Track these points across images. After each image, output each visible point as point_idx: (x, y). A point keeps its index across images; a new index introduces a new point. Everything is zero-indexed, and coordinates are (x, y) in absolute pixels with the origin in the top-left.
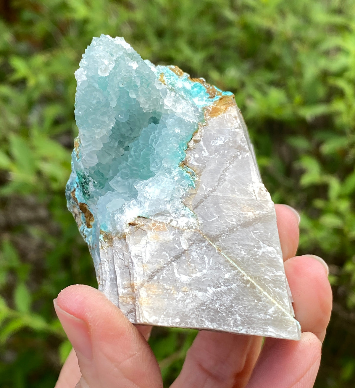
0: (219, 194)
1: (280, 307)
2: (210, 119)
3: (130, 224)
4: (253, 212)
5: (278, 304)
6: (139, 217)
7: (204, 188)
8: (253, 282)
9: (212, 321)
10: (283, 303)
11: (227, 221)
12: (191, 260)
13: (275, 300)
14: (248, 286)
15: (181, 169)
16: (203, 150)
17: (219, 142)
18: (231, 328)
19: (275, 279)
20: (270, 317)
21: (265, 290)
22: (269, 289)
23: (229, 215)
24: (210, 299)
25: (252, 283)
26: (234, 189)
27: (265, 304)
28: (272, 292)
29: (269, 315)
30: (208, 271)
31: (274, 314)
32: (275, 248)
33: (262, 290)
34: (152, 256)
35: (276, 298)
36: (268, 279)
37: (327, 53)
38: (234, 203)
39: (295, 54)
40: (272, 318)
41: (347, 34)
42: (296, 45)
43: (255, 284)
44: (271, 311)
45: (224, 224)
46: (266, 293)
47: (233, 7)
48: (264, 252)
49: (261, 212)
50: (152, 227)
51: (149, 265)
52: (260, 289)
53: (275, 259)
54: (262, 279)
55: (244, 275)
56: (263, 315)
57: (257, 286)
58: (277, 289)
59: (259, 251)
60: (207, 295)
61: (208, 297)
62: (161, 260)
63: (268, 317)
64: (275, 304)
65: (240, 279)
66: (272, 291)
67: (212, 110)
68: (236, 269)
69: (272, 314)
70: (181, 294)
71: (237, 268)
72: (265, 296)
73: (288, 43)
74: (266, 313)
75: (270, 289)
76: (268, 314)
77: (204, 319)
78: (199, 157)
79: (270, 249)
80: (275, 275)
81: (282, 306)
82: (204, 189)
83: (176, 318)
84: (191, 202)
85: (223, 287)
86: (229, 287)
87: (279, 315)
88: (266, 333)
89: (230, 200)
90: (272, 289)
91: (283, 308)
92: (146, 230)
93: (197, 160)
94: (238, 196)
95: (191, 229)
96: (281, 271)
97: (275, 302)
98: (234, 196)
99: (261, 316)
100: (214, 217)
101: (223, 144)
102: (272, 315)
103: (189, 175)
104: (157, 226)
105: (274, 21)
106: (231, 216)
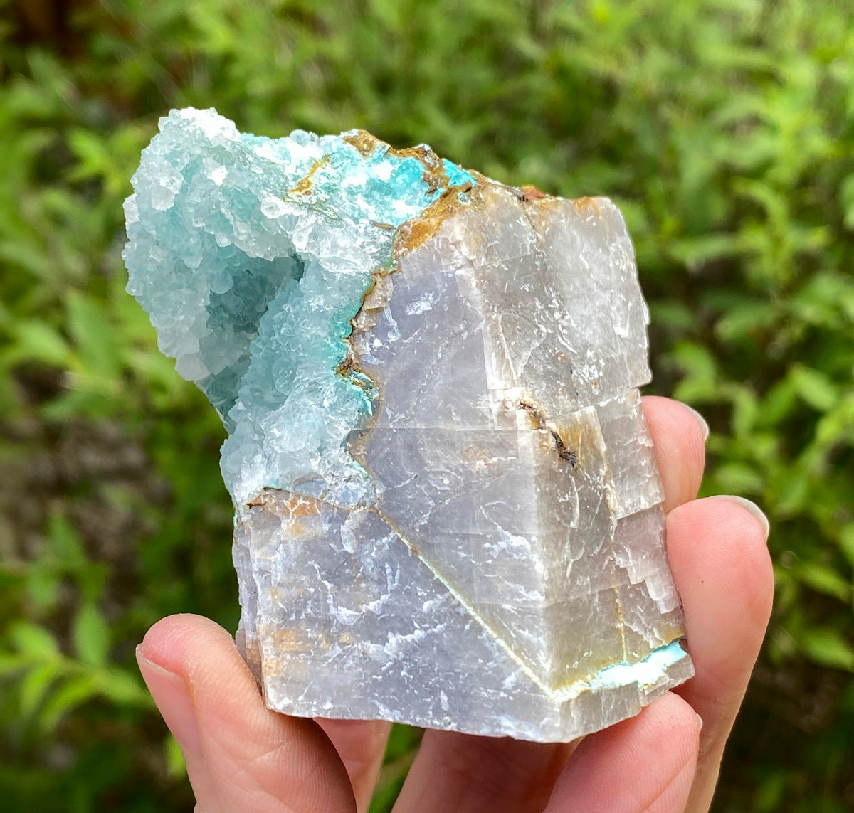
0: (418, 426)
1: (529, 672)
2: (404, 254)
3: (250, 505)
4: (485, 461)
5: (527, 666)
6: (265, 489)
7: (389, 413)
8: (478, 618)
9: (392, 706)
10: (535, 662)
11: (433, 484)
12: (359, 574)
13: (521, 656)
14: (467, 627)
15: (340, 381)
16: (390, 329)
17: (424, 306)
18: (429, 721)
19: (523, 610)
20: (506, 695)
21: (500, 636)
22: (510, 633)
23: (436, 472)
24: (391, 659)
25: (475, 620)
26: (450, 409)
27: (498, 667)
28: (515, 639)
29: (505, 691)
30: (389, 598)
31: (515, 688)
32: (528, 537)
33: (495, 636)
34: (289, 570)
35: (523, 653)
36: (509, 611)
37: (730, 130)
38: (449, 442)
39: (664, 129)
40: (511, 698)
41: (773, 90)
42: (667, 112)
43: (481, 623)
44: (509, 682)
45: (426, 493)
46: (502, 643)
47: (536, 32)
48: (504, 550)
49: (503, 459)
50: (290, 508)
51: (280, 589)
52: (491, 632)
53: (526, 565)
54: (496, 612)
55: (459, 604)
56: (494, 691)
57: (486, 626)
58: (526, 633)
59: (493, 549)
60: (385, 650)
61: (388, 656)
62: (303, 578)
63: (502, 694)
64: (518, 667)
65: (451, 613)
66: (514, 636)
67: (413, 232)
68: (446, 590)
69: (511, 688)
70: (339, 650)
71: (448, 587)
72: (500, 649)
73: (650, 106)
74: (499, 687)
75: (512, 633)
76: (503, 688)
77: (377, 703)
78: (381, 344)
79: (517, 541)
80: (525, 602)
81: (534, 669)
82: (389, 418)
83: (324, 701)
84: (364, 448)
85: (417, 632)
86: (429, 631)
87: (525, 690)
88: (498, 730)
89: (442, 436)
90: (514, 632)
91: (536, 674)
92: (280, 515)
93: (376, 353)
94: (457, 426)
95: (362, 508)
96: (536, 592)
97: (519, 661)
98: (449, 427)
99: (489, 693)
100: (407, 477)
101: (431, 309)
102: (511, 691)
103: (360, 389)
104: (300, 505)
105: (620, 60)
106: (441, 473)
